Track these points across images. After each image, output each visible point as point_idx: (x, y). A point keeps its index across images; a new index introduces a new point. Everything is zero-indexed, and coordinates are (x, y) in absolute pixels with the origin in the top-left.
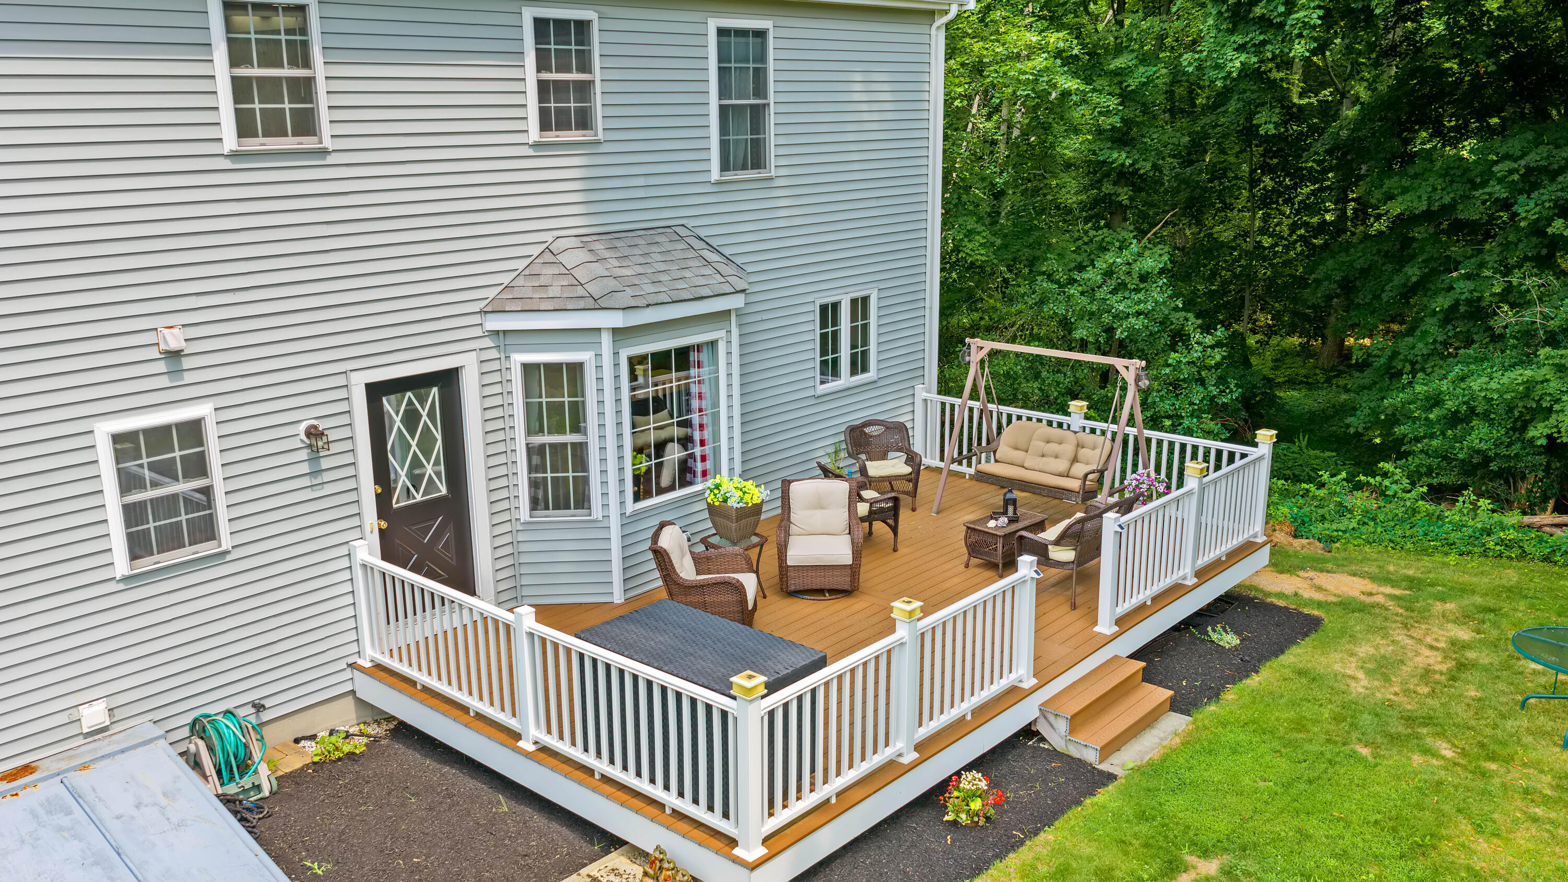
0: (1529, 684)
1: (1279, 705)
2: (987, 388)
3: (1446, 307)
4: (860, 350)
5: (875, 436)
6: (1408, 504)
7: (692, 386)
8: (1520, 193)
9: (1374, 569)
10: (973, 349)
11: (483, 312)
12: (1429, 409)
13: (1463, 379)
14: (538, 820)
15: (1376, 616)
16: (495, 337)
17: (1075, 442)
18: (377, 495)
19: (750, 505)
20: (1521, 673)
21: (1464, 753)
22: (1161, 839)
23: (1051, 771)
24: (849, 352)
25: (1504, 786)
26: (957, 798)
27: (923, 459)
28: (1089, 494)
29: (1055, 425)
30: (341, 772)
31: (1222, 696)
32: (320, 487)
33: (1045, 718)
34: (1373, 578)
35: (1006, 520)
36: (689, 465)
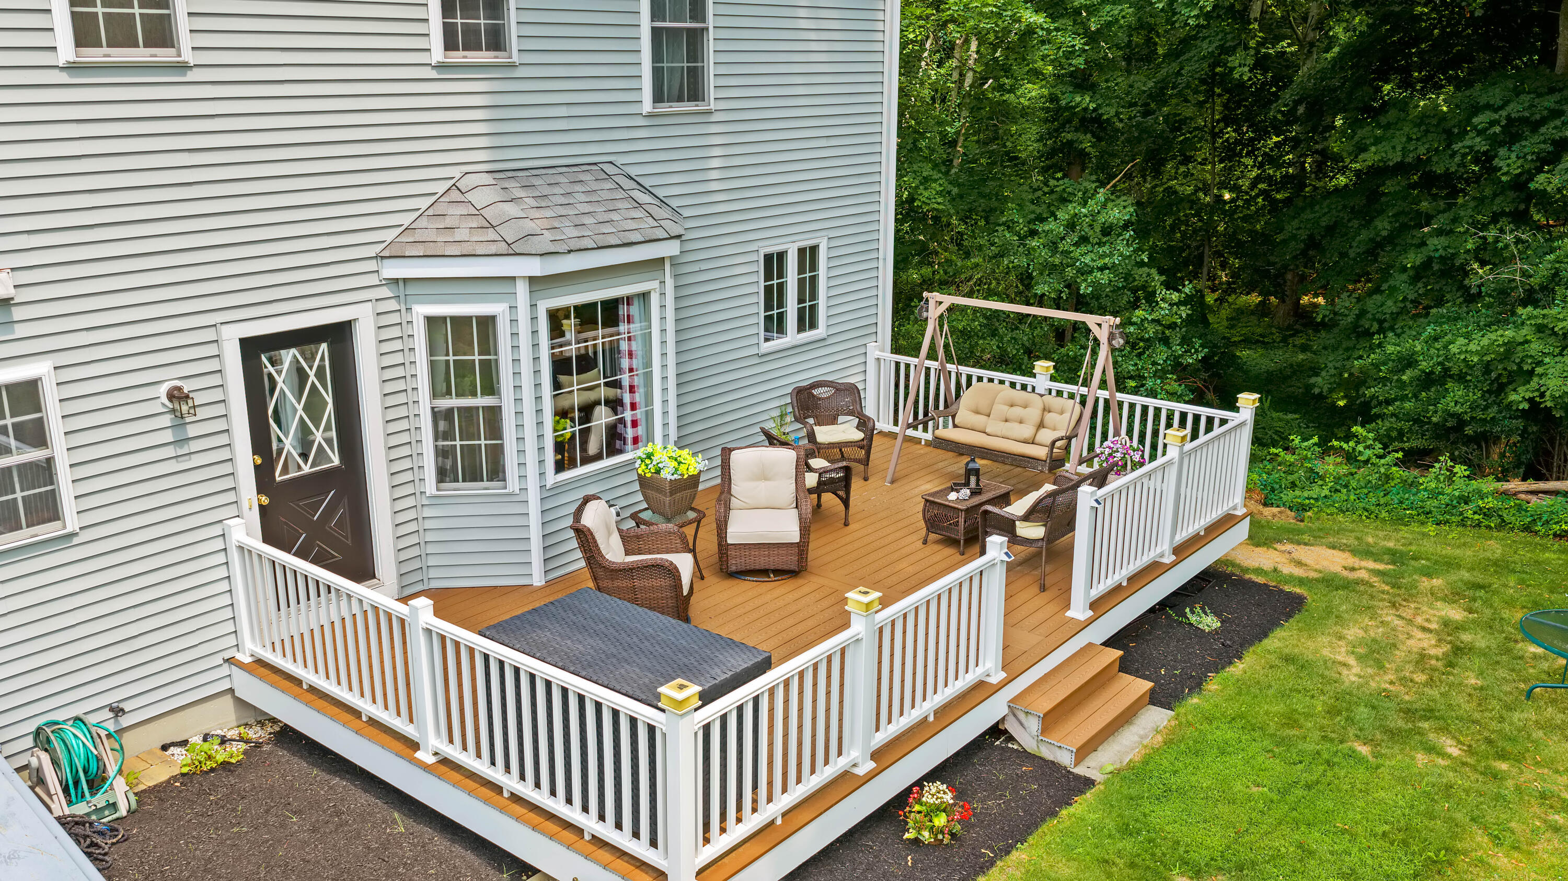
0: (1531, 671)
1: (1267, 696)
2: (946, 346)
3: (1418, 263)
4: (807, 304)
5: (823, 399)
6: (1382, 470)
7: (622, 342)
8: (1501, 144)
9: (1352, 541)
10: (932, 304)
11: (380, 257)
12: (1402, 371)
13: (1436, 339)
14: (440, 843)
15: (1363, 593)
16: (394, 286)
17: (1041, 406)
18: (257, 467)
19: (686, 476)
20: (1521, 658)
21: (1470, 751)
22: (1148, 857)
23: (1022, 777)
24: (796, 306)
25: (1518, 789)
26: (919, 812)
27: (876, 423)
28: (1057, 462)
29: (1018, 387)
30: (214, 785)
31: (1205, 686)
32: (187, 458)
33: (1015, 715)
34: (1354, 552)
35: (968, 492)
36: (619, 431)
